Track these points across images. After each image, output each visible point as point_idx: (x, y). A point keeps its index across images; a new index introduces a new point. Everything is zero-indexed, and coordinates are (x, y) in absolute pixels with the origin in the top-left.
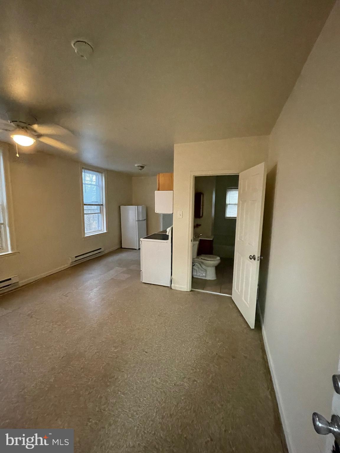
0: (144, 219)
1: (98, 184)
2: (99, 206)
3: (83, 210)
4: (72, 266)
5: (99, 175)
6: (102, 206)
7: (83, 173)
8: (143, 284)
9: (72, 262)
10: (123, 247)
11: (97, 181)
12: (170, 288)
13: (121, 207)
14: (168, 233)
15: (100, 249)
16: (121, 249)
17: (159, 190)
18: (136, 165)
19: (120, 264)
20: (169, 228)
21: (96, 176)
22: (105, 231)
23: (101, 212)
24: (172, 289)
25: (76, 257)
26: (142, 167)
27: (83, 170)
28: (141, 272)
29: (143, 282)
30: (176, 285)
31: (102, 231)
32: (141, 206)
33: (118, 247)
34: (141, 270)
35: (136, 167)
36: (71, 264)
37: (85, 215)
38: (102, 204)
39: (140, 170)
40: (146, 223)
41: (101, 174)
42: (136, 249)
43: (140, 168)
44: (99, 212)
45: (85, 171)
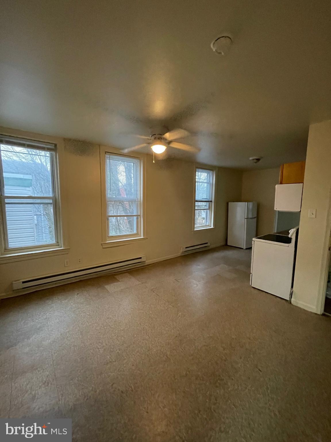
0: (254, 217)
1: (208, 182)
2: (208, 203)
3: (195, 206)
4: (183, 255)
5: (211, 172)
6: (210, 203)
7: (197, 173)
8: (252, 289)
9: (182, 252)
10: (228, 244)
11: (208, 179)
12: (289, 302)
13: (229, 203)
14: (291, 236)
15: (207, 243)
16: (226, 246)
17: (281, 183)
18: (251, 159)
19: (227, 261)
20: (292, 230)
21: (208, 174)
22: (212, 227)
23: (210, 208)
24: (292, 304)
25: (186, 248)
26: (258, 160)
27: (197, 170)
28: (251, 274)
29: (252, 286)
30: (298, 301)
31: (210, 227)
32: (252, 203)
33: (223, 243)
34: (251, 273)
35: (251, 160)
36: (182, 254)
37: (196, 211)
38: (211, 200)
39: (255, 164)
40: (256, 221)
41: (212, 172)
42: (243, 249)
43: (255, 161)
44: (208, 208)
45: (199, 171)
